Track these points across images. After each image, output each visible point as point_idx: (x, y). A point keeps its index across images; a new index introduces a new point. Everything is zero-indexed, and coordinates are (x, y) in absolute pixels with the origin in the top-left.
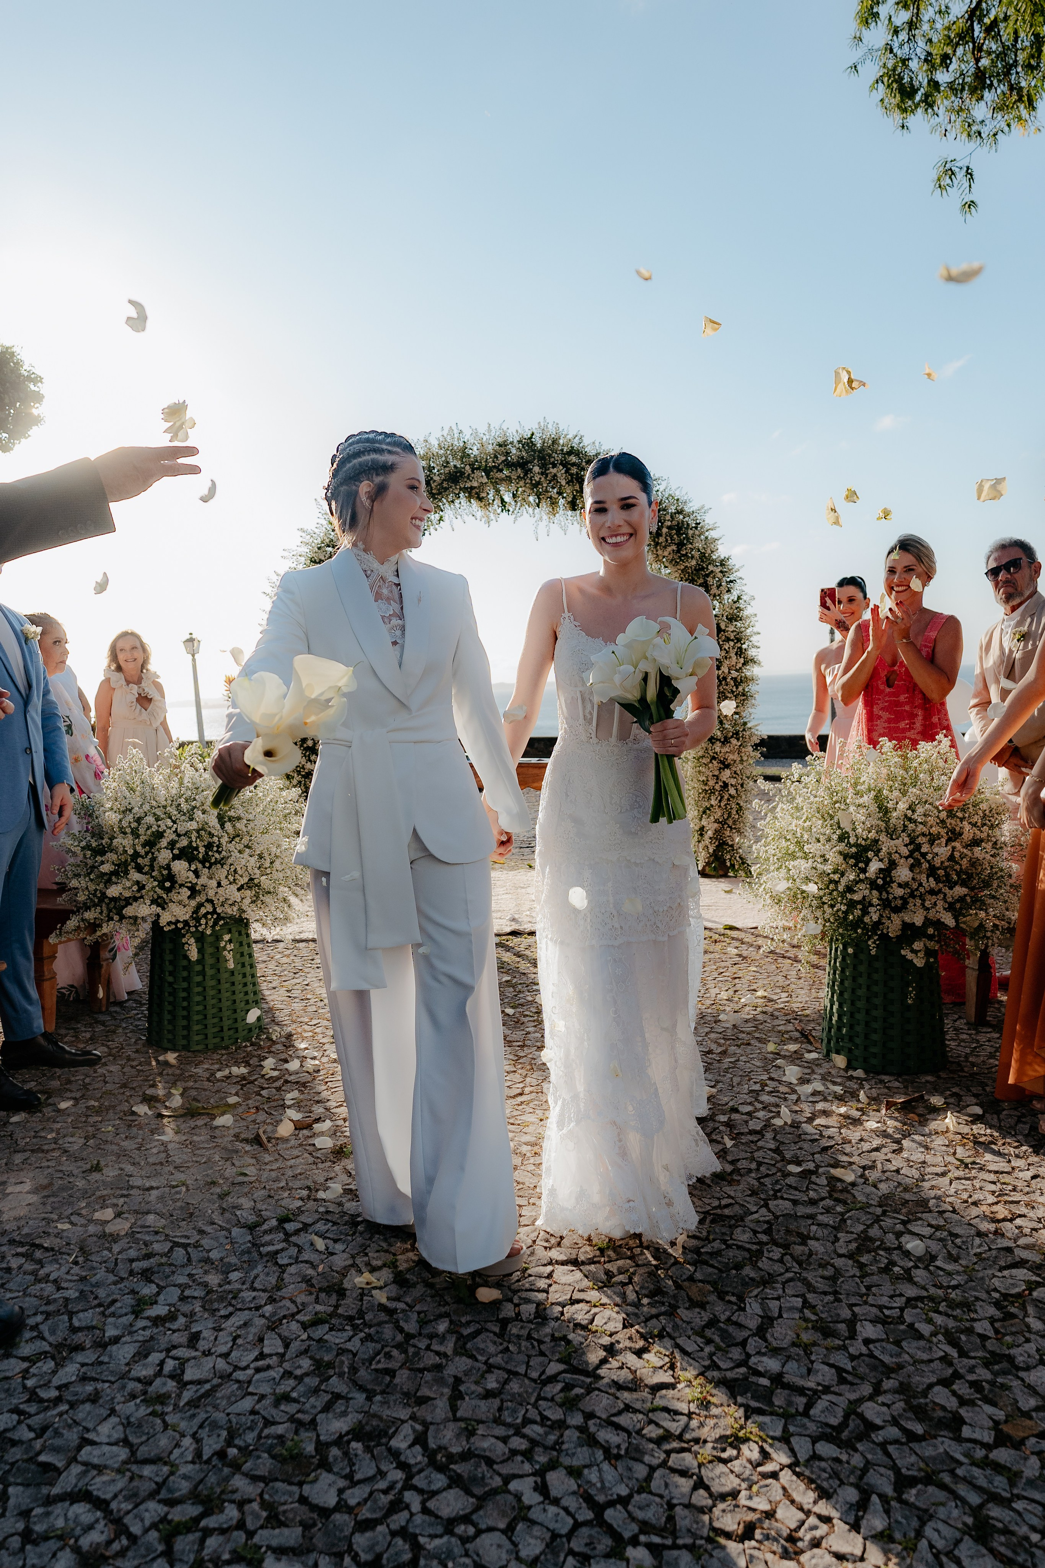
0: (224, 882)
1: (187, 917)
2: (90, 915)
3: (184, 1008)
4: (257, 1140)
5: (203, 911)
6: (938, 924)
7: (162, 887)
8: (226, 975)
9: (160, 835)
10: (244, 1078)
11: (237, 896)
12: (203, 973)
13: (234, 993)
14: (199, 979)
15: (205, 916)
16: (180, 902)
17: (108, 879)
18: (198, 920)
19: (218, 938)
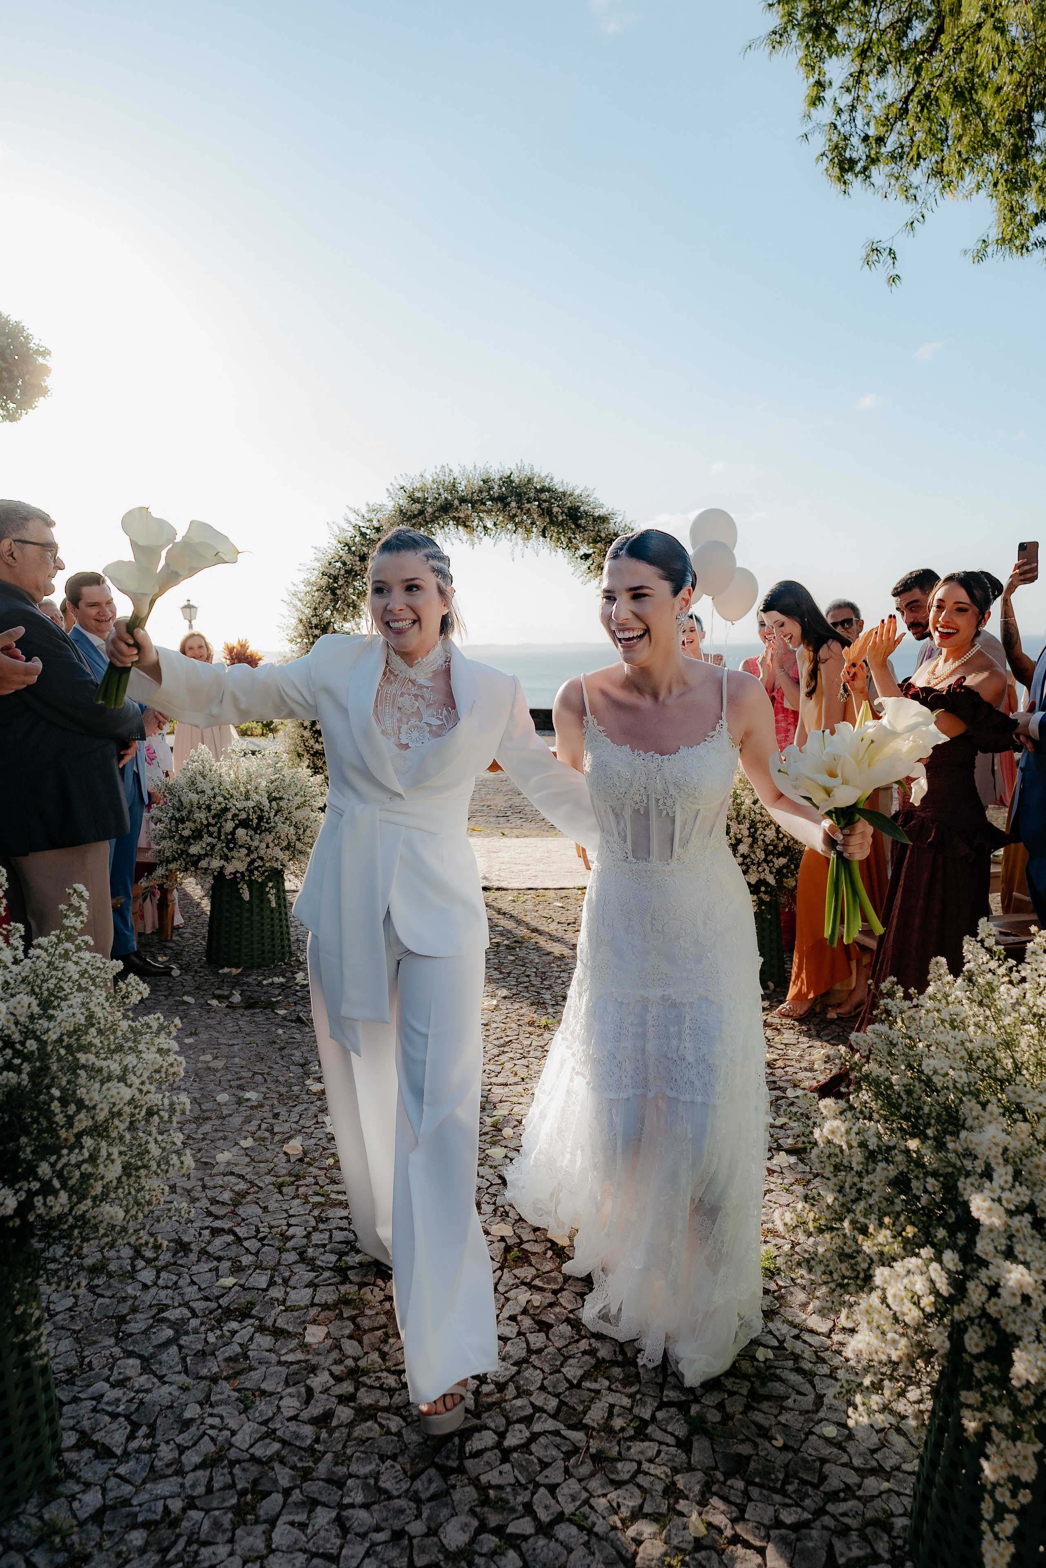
0: (271, 845)
1: (243, 869)
2: (172, 866)
3: (236, 936)
4: (299, 1020)
5: (256, 864)
6: (767, 884)
7: (228, 847)
8: (268, 912)
9: (226, 810)
10: (282, 984)
11: (280, 855)
12: (251, 911)
13: (272, 926)
14: (247, 915)
15: (256, 868)
16: (239, 859)
17: (186, 841)
18: (251, 872)
19: (263, 885)
